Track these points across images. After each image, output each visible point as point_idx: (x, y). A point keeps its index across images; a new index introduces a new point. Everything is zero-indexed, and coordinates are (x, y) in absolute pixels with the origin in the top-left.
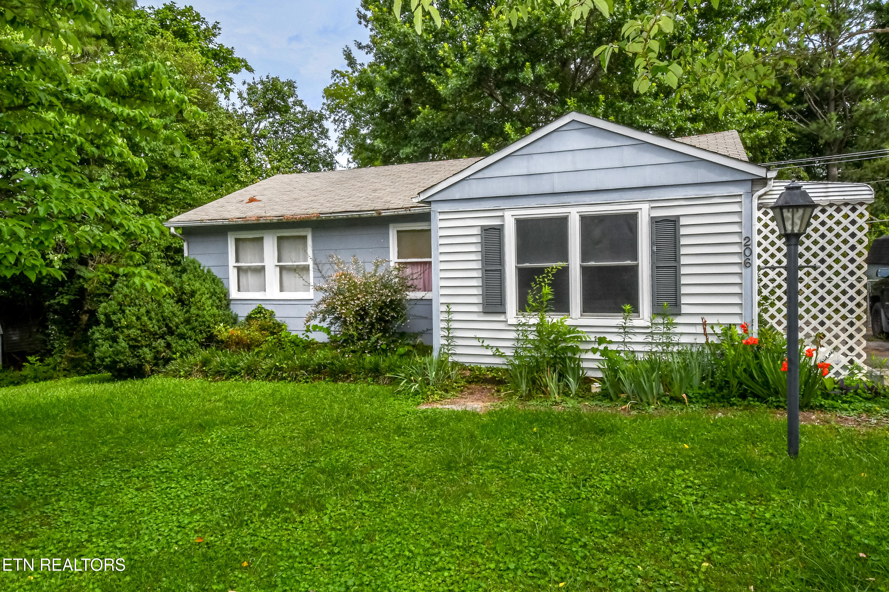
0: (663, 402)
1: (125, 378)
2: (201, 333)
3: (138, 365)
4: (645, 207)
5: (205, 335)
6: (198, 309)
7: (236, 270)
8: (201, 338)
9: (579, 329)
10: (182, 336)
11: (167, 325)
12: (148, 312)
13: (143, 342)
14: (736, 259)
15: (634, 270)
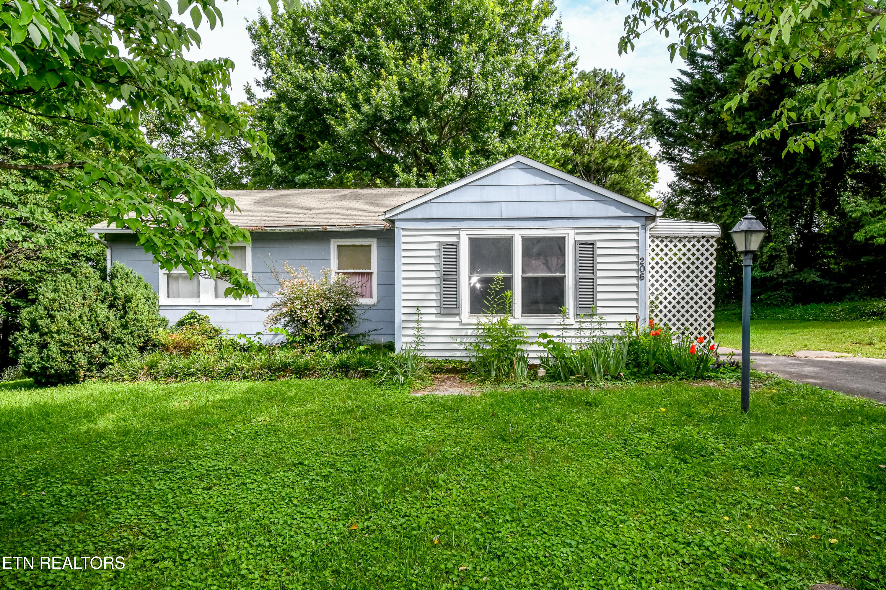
0: (607, 379)
1: (55, 385)
2: (139, 338)
3: (71, 370)
4: (571, 232)
5: (142, 339)
6: (135, 313)
7: (166, 277)
8: (139, 342)
9: (523, 327)
10: (118, 341)
11: (100, 330)
12: (80, 317)
13: (77, 348)
14: (634, 274)
15: (561, 282)
